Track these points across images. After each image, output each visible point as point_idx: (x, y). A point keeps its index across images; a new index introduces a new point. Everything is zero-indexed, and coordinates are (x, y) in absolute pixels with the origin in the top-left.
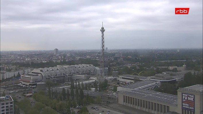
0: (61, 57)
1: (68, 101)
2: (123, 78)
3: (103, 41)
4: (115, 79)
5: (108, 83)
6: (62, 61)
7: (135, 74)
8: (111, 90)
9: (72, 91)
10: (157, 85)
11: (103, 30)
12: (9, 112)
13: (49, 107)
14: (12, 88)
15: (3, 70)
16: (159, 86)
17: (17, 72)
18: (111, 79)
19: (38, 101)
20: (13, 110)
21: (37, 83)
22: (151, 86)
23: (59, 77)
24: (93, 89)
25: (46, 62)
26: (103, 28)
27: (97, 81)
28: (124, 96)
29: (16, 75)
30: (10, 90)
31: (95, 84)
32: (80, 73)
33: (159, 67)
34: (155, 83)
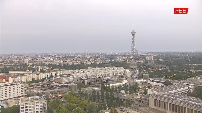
0: (92, 59)
1: (98, 103)
2: (153, 81)
3: (133, 43)
4: (146, 82)
5: (139, 86)
6: (93, 63)
7: (167, 78)
8: (142, 93)
9: (102, 93)
10: (191, 90)
11: (133, 33)
12: (43, 111)
13: (80, 108)
14: (46, 88)
15: (38, 71)
16: (192, 91)
17: (51, 73)
18: (141, 82)
19: (69, 102)
20: (46, 110)
21: (69, 84)
22: (183, 91)
23: (89, 79)
24: (123, 92)
25: (77, 64)
26: (133, 31)
27: (127, 83)
28: (155, 100)
29: (49, 77)
30: (43, 90)
31: (125, 87)
32: (111, 75)
33: (192, 71)
34: (188, 87)
